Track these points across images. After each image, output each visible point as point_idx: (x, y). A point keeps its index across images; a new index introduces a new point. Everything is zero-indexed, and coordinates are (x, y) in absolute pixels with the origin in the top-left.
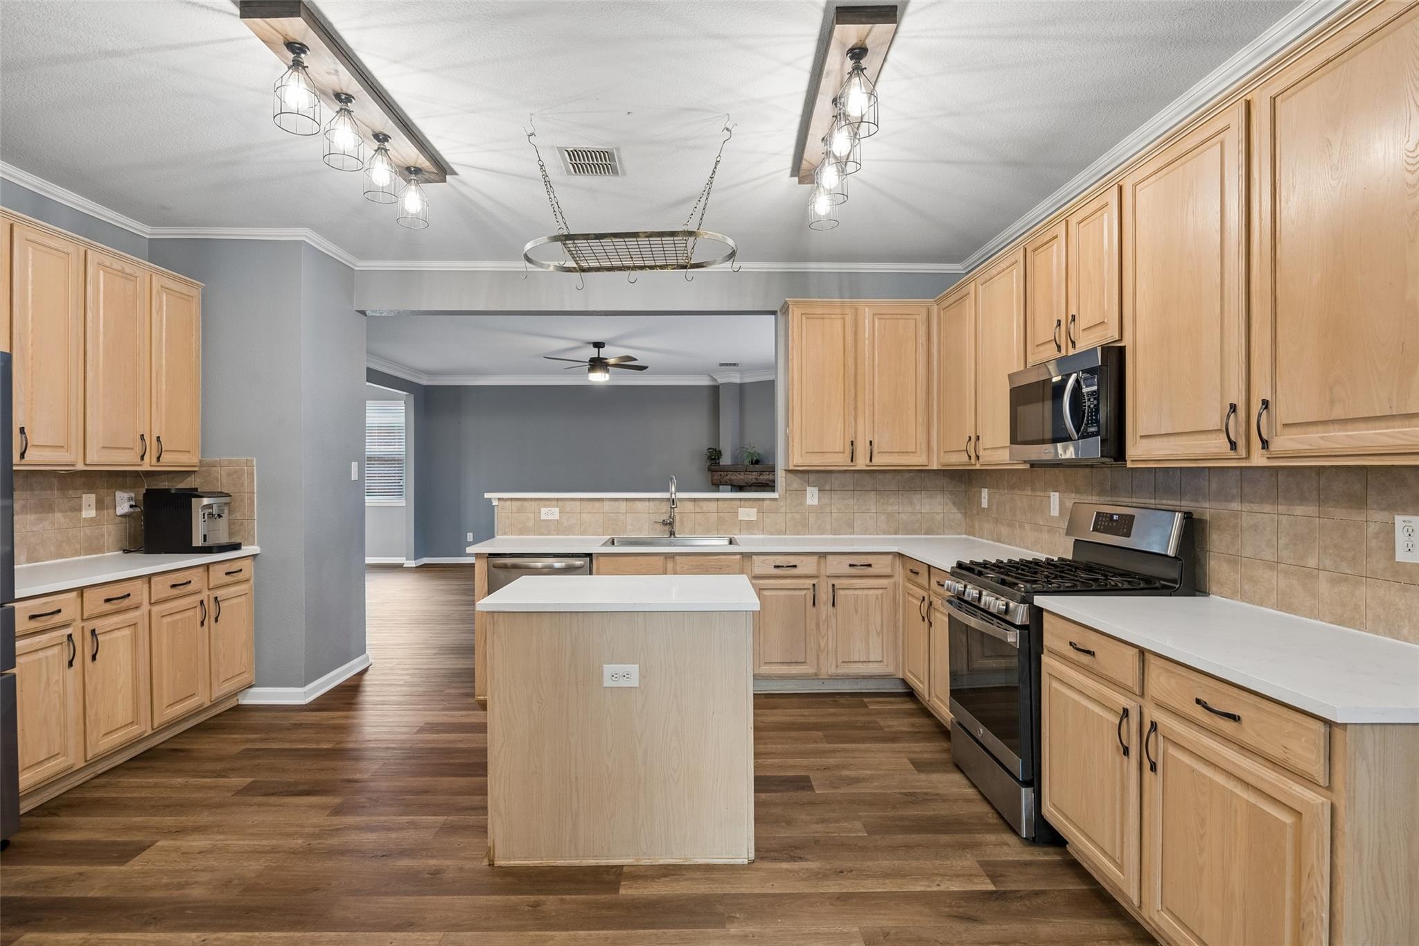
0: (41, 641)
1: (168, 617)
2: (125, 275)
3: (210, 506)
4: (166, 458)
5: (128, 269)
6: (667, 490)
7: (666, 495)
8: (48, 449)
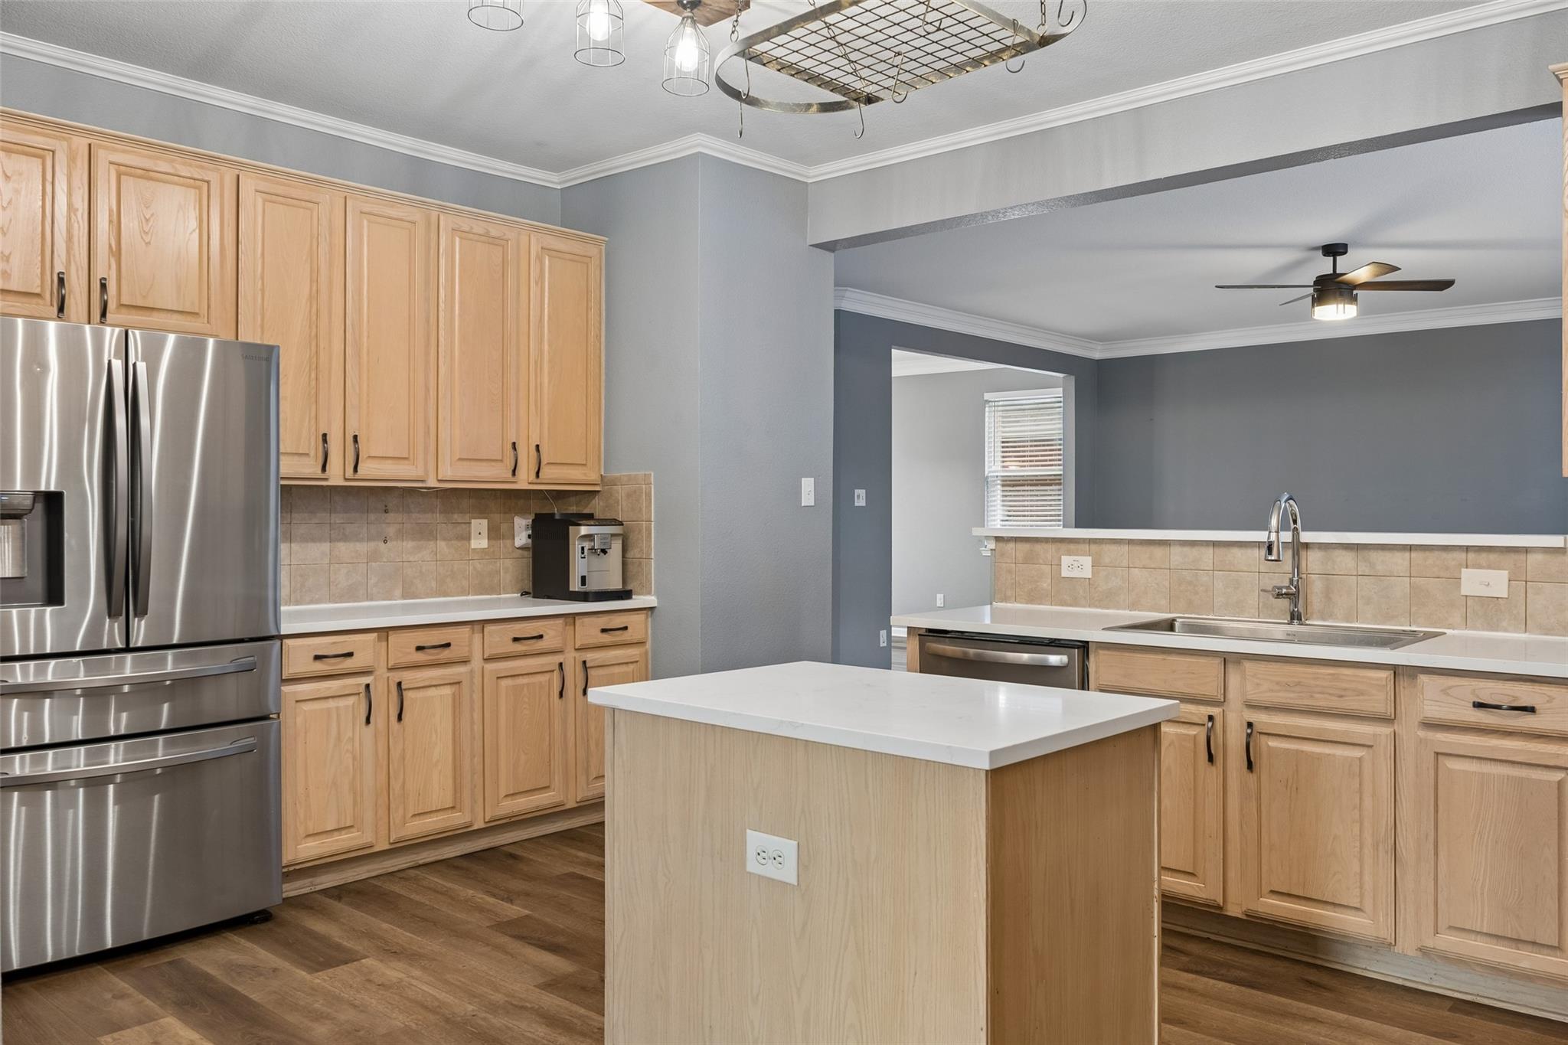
0: (330, 688)
1: (510, 679)
2: (491, 240)
3: (589, 537)
4: (547, 473)
5: (494, 232)
6: (1265, 526)
7: (1261, 536)
8: (390, 461)
